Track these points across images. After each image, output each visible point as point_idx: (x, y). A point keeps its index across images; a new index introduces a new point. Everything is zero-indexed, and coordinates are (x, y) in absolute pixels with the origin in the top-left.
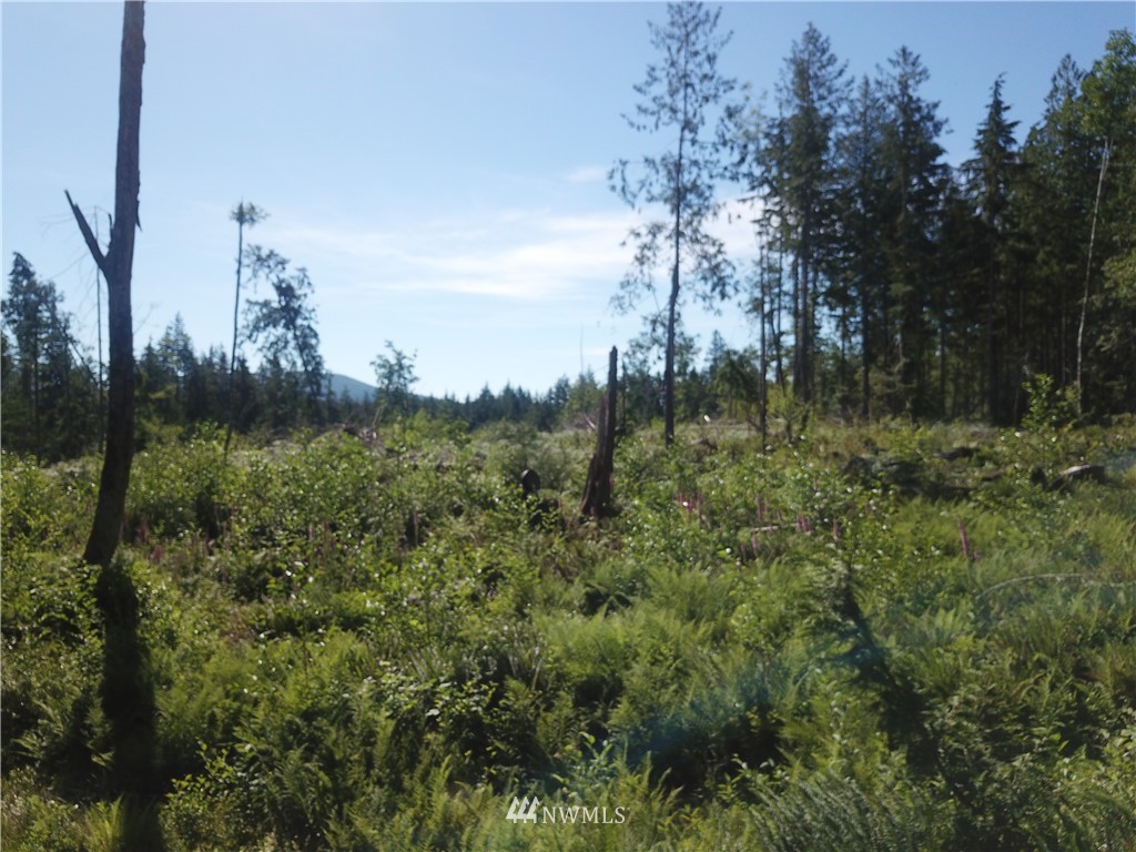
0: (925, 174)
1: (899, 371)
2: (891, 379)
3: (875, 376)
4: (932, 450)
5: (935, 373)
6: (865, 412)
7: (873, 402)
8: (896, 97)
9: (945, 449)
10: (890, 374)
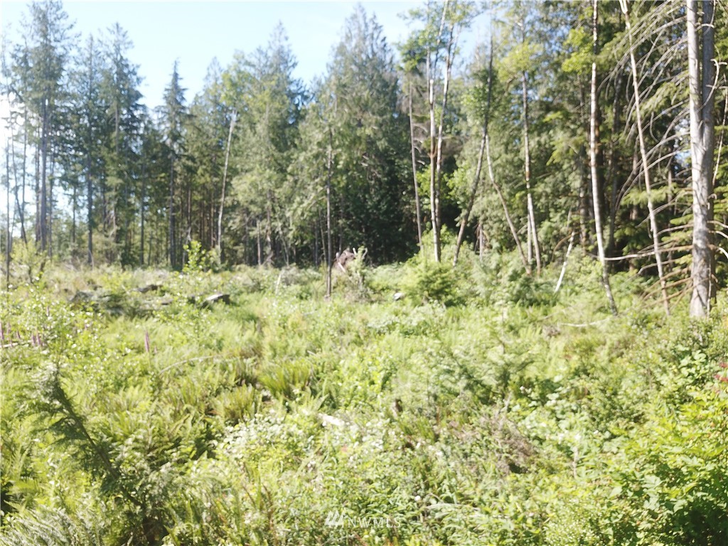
0: (131, 108)
1: (113, 235)
2: (107, 239)
3: (97, 238)
4: (132, 286)
5: (138, 237)
6: (90, 261)
7: (95, 255)
8: (112, 54)
9: (142, 286)
10: (107, 236)
